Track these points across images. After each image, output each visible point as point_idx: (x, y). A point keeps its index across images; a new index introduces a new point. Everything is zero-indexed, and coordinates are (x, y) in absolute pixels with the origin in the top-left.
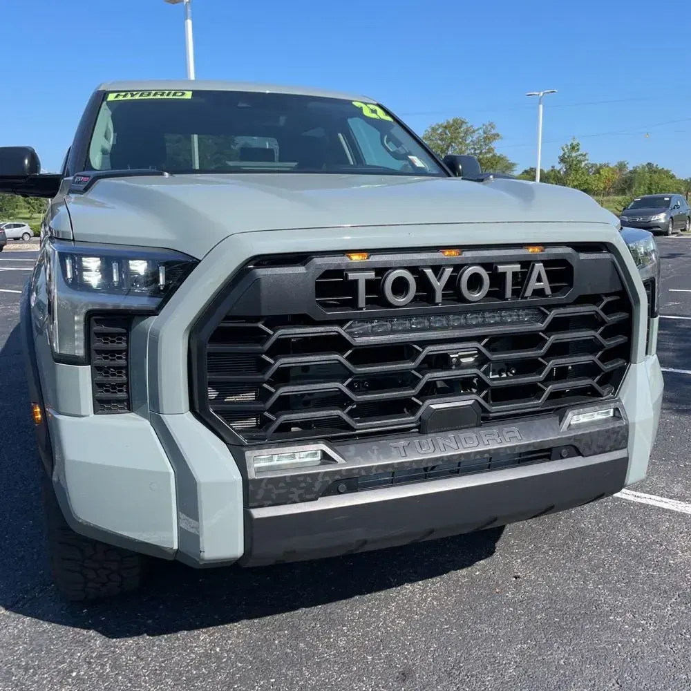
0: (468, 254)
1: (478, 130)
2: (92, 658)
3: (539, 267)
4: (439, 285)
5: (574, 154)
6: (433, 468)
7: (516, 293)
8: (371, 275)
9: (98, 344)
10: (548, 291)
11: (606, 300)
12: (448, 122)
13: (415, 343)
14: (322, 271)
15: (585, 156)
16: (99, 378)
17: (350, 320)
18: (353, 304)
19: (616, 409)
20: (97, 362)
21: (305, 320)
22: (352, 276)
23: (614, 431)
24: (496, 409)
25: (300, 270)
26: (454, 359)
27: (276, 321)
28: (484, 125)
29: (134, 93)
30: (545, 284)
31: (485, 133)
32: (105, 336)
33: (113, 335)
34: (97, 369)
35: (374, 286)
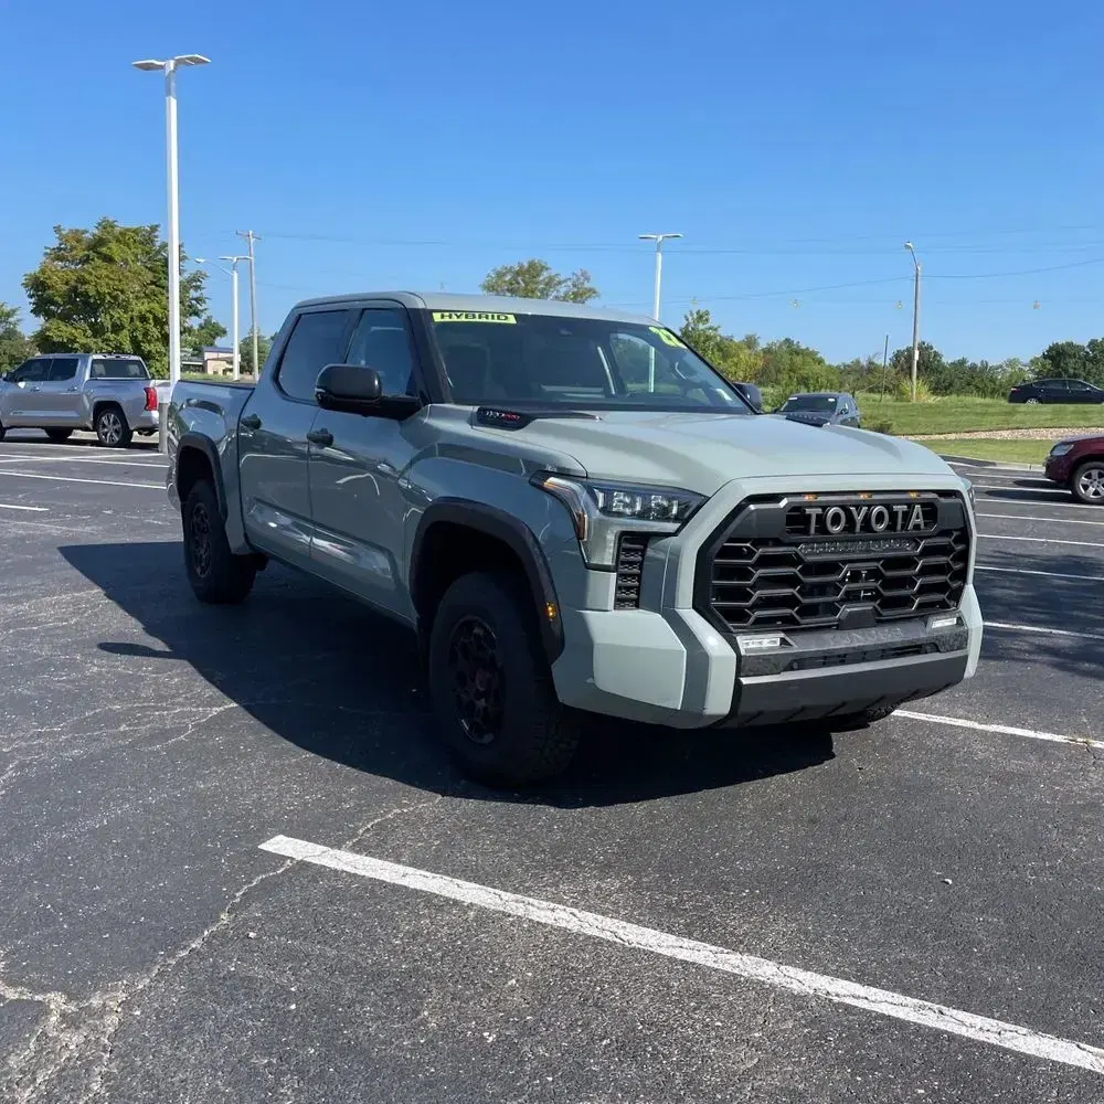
0: (876, 497)
1: (565, 281)
3: (918, 508)
4: (859, 518)
5: (701, 327)
6: (845, 656)
7: (904, 527)
8: (819, 511)
9: (623, 557)
10: (922, 526)
11: (955, 534)
12: (521, 266)
13: (840, 561)
14: (789, 507)
15: (716, 330)
16: (621, 582)
17: (804, 543)
18: (806, 532)
19: (959, 619)
20: (621, 570)
21: (778, 543)
22: (807, 511)
23: (958, 635)
24: (887, 614)
27: (760, 542)
28: (573, 274)
30: (920, 521)
31: (574, 286)
32: (629, 551)
33: (633, 550)
34: (621, 576)
35: (821, 519)
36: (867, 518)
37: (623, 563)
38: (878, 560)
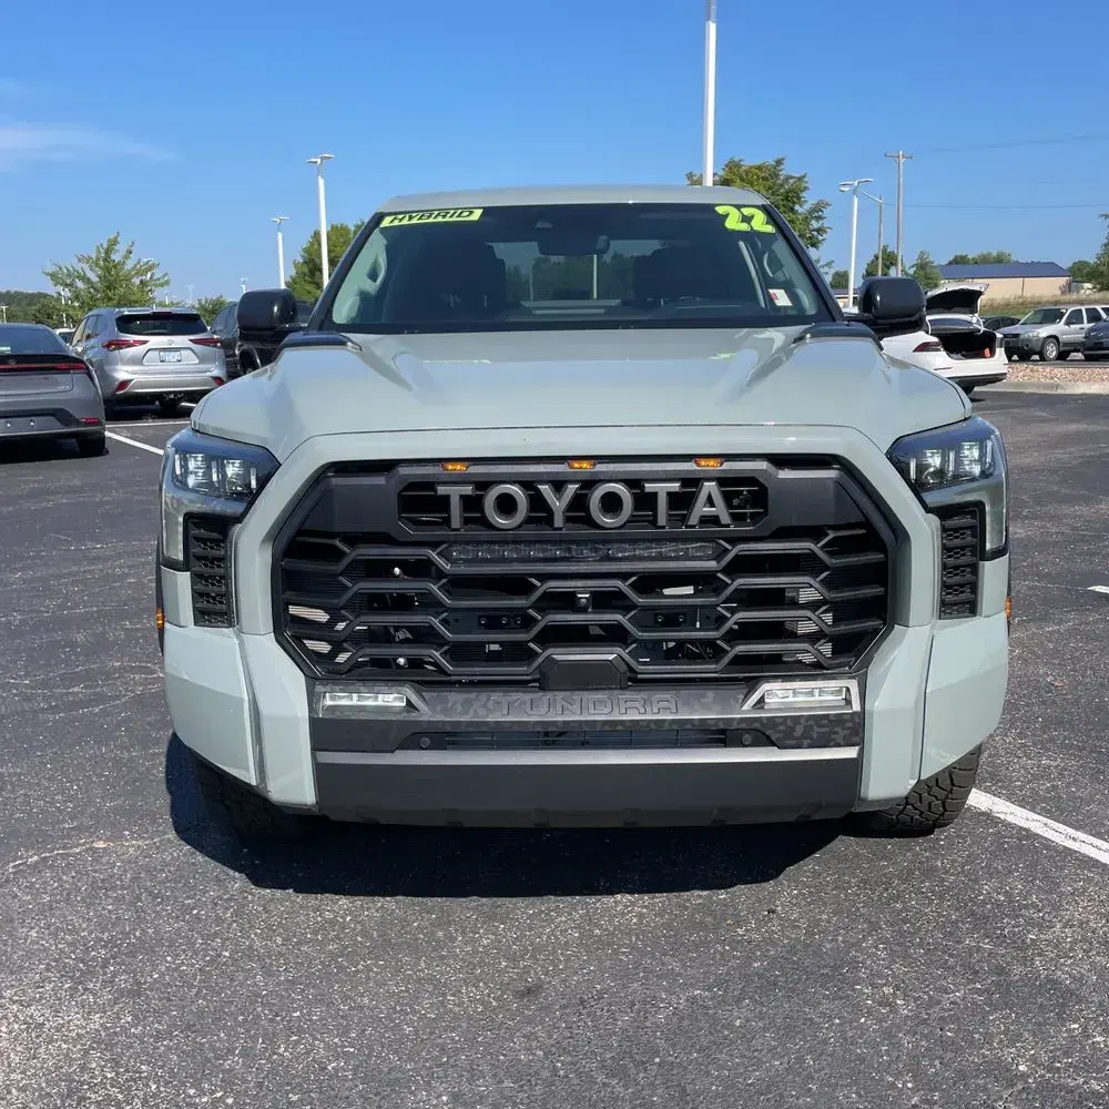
0: (601, 468)
2: (221, 899)
3: (710, 487)
4: (558, 504)
8: (468, 490)
9: (197, 550)
10: (725, 518)
11: (831, 535)
13: (532, 575)
14: (405, 484)
16: (200, 587)
17: (444, 543)
18: (445, 523)
19: (847, 690)
20: (198, 569)
22: (441, 490)
24: (652, 669)
25: (379, 480)
26: (584, 600)
29: (414, 215)
30: (720, 510)
32: (204, 541)
33: (211, 541)
34: (197, 577)
35: (472, 504)
36: (579, 503)
37: (199, 558)
38: (624, 576)
